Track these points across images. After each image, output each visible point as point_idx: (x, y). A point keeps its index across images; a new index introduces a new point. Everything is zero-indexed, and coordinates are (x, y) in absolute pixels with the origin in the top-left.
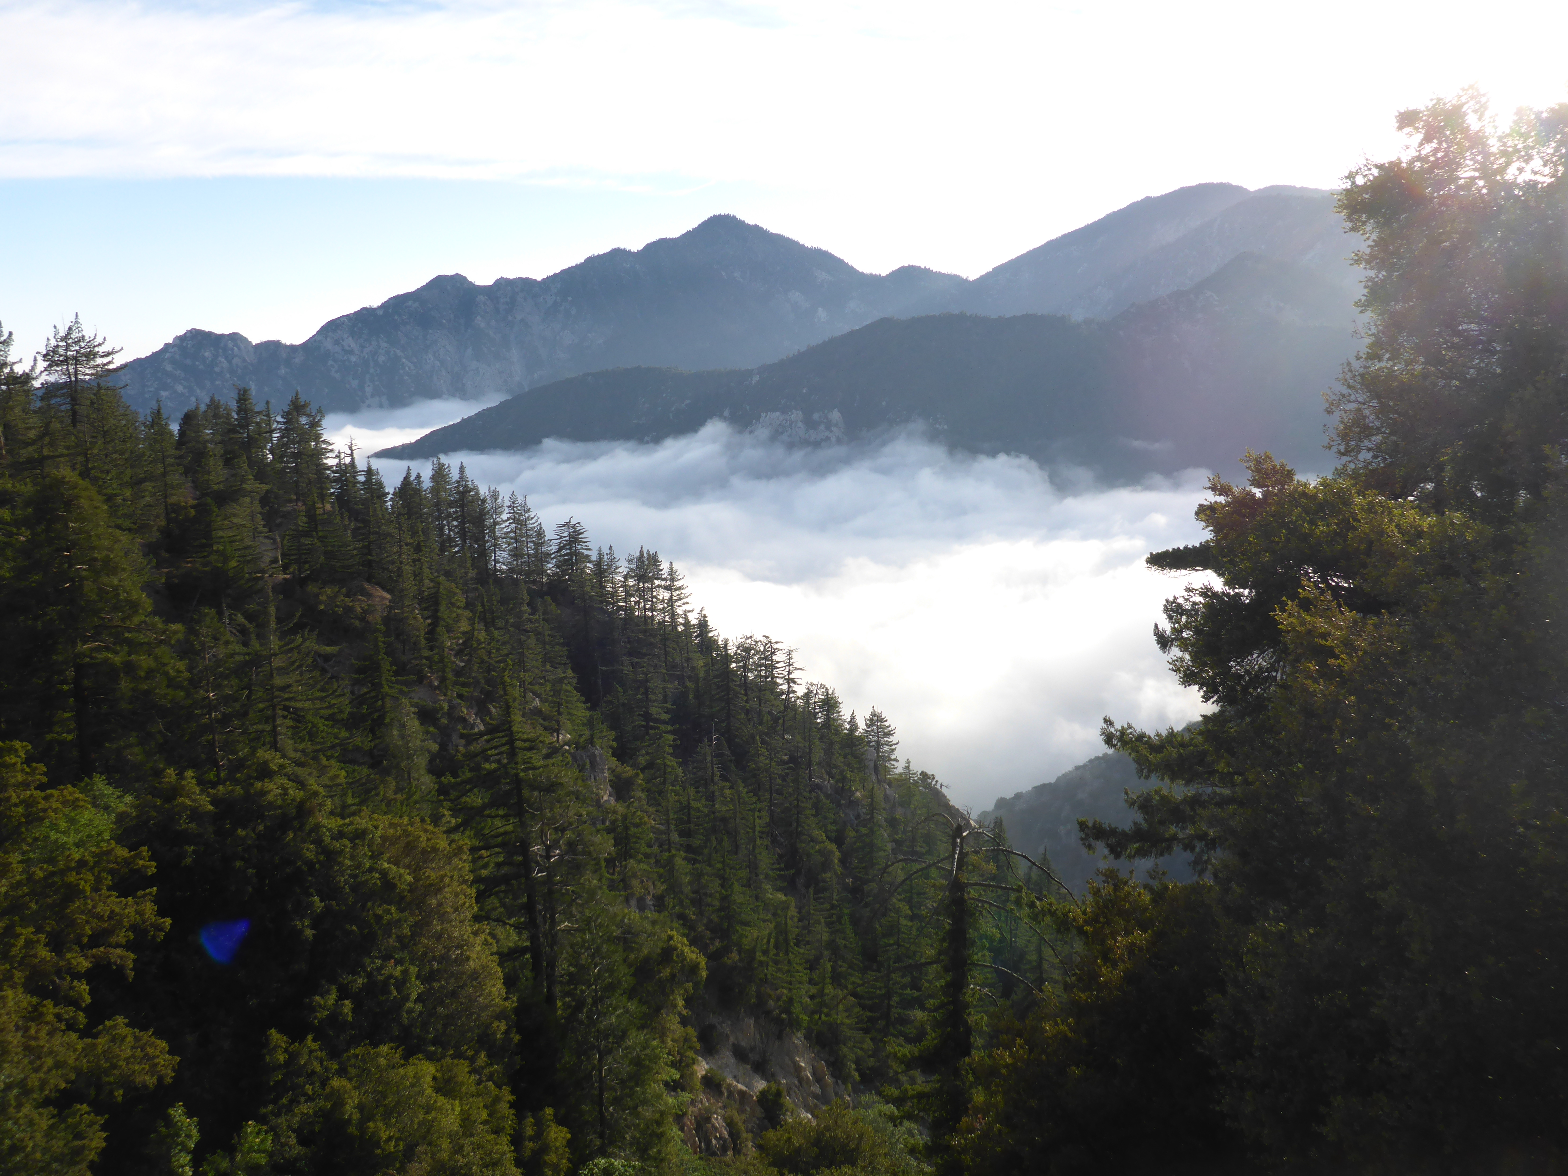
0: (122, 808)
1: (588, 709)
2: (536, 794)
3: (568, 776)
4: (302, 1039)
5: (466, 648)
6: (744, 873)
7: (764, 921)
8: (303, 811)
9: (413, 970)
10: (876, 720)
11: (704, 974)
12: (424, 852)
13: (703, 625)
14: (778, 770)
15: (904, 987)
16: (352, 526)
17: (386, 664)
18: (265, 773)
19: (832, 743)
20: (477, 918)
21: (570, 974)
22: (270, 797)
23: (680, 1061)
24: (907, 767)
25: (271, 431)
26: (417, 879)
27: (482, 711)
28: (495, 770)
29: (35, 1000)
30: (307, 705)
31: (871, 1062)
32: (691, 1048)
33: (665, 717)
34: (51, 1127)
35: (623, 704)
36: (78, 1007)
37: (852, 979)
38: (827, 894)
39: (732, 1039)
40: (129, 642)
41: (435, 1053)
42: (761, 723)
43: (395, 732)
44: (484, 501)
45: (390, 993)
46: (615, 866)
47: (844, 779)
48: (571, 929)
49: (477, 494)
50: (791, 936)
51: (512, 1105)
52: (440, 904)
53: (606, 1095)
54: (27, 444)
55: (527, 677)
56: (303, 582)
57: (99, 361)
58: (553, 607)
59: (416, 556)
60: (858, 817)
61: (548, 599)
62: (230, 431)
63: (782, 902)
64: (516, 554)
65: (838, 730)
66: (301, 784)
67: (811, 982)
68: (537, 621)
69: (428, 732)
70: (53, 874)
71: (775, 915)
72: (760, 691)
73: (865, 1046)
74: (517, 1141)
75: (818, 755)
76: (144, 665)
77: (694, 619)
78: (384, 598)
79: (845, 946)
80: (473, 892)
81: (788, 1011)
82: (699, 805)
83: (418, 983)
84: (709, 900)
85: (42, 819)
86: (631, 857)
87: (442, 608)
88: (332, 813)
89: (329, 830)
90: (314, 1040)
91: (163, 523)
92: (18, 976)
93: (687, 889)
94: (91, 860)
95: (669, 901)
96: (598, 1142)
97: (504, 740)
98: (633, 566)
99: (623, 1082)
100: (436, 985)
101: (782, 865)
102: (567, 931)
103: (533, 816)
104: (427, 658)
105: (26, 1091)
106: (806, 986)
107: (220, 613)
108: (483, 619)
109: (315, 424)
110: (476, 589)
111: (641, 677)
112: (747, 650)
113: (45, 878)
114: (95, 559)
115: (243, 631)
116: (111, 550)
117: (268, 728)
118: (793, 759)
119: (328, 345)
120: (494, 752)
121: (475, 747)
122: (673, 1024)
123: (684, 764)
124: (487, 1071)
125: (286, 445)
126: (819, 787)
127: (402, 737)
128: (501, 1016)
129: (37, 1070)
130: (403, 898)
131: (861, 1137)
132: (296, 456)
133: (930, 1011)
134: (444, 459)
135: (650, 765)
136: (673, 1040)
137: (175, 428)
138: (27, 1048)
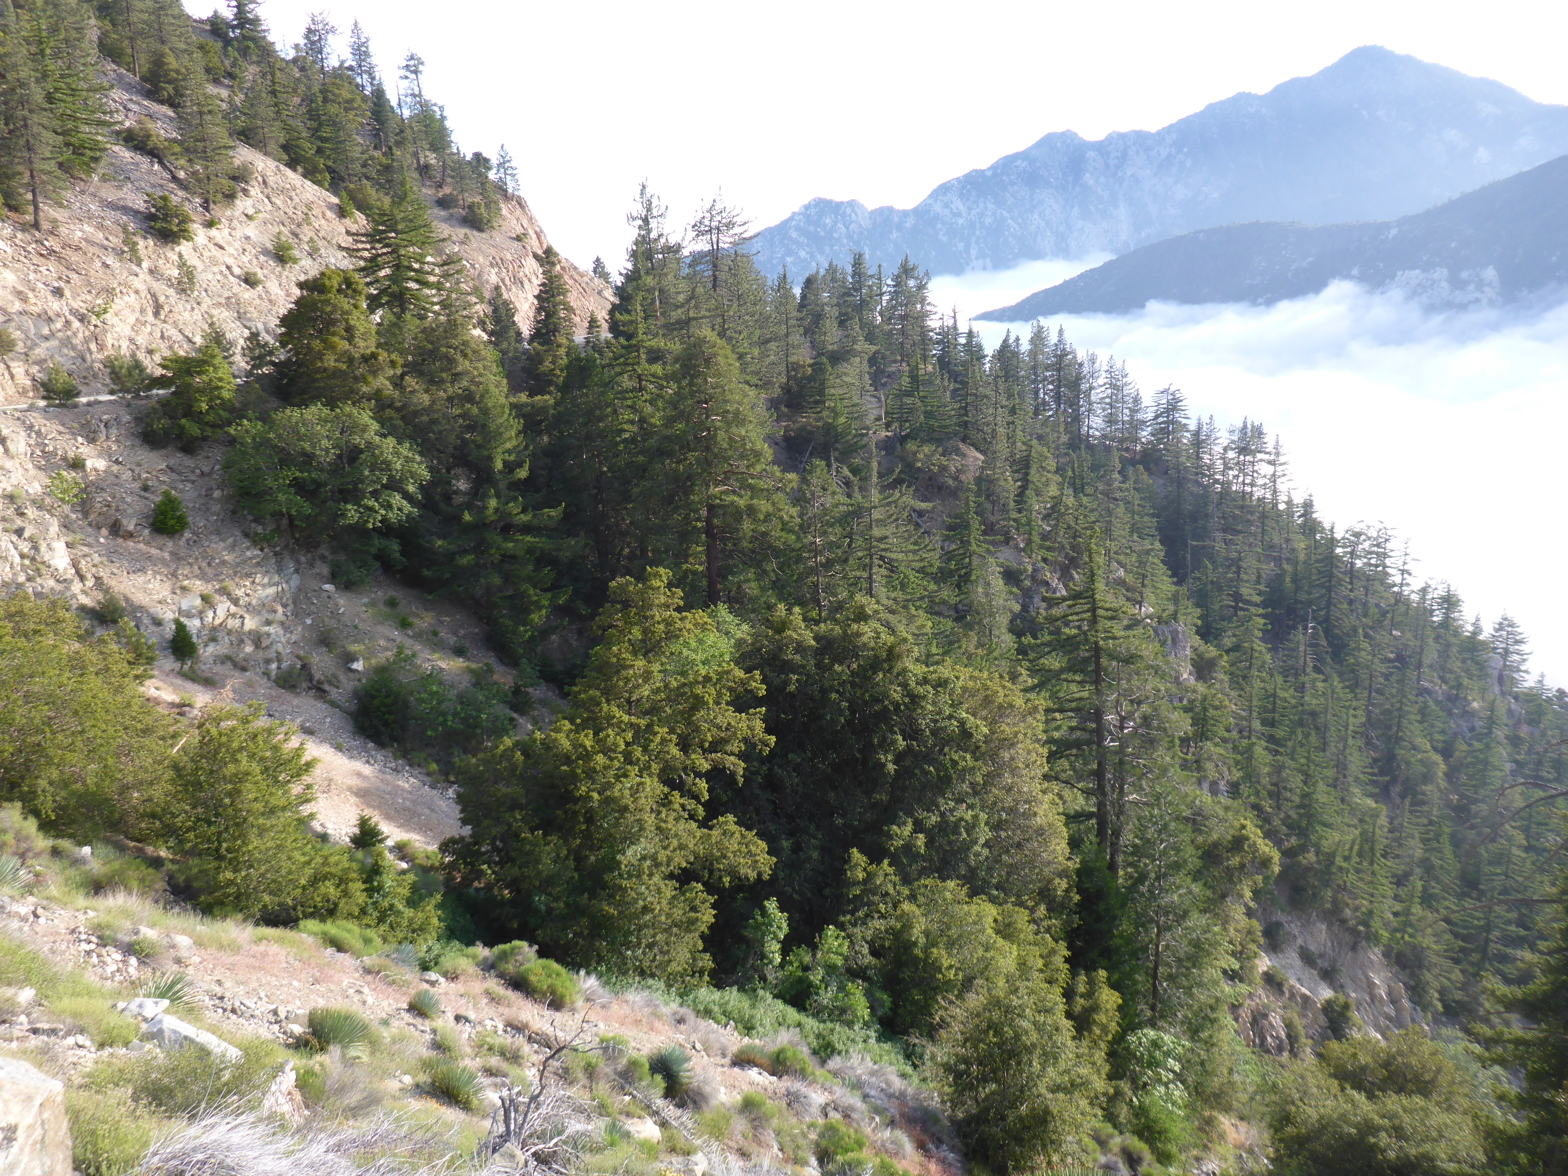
0: (739, 635)
1: (1174, 583)
2: (1114, 663)
3: (1148, 650)
4: (879, 862)
5: (1054, 512)
6: (1330, 773)
7: (1349, 826)
8: (892, 655)
9: (983, 816)
10: (1505, 625)
11: (1277, 869)
12: (1000, 707)
13: (1308, 506)
14: (1382, 668)
15: (1509, 922)
16: (952, 387)
17: (975, 524)
18: (861, 616)
19: (1448, 645)
20: (1046, 777)
21: (1135, 846)
22: (865, 639)
23: (1241, 953)
24: (1540, 682)
25: (881, 294)
26: (992, 732)
27: (1065, 576)
28: (1075, 636)
29: (666, 790)
30: (901, 556)
31: (1458, 995)
32: (1253, 941)
33: (1257, 599)
34: (674, 897)
35: (1212, 582)
36: (699, 802)
37: (1447, 903)
38: (1425, 808)
39: (1300, 941)
40: (751, 487)
41: (997, 897)
42: (1365, 616)
43: (980, 590)
44: (1081, 365)
45: (960, 834)
46: (1189, 746)
47: (1459, 686)
48: (1140, 802)
49: (1075, 357)
50: (1379, 847)
51: (1067, 960)
52: (1012, 759)
53: (1161, 969)
54: (677, 307)
55: (1113, 546)
56: (903, 440)
57: (737, 230)
58: (1145, 476)
59: (1010, 419)
60: (1472, 729)
61: (1141, 467)
62: (845, 294)
63: (1371, 809)
64: (1111, 420)
65: (1457, 633)
66: (892, 631)
67: (1396, 898)
68: (1127, 490)
69: (1011, 593)
70: (684, 684)
71: (1361, 821)
72: (1368, 580)
73: (1453, 977)
74: (1069, 994)
75: (1431, 655)
76: (764, 510)
77: (1298, 499)
78: (977, 459)
79: (1441, 867)
80: (1045, 751)
81: (1367, 925)
82: (1287, 694)
83: (987, 829)
84: (1288, 794)
85: (677, 637)
86: (1207, 739)
87: (1033, 471)
88: (917, 660)
89: (915, 675)
90: (890, 865)
91: (784, 380)
92: (655, 767)
93: (1265, 781)
94: (715, 677)
95: (1244, 789)
96: (1149, 1013)
97: (1086, 607)
98: (1235, 438)
99: (1179, 960)
100: (1003, 834)
101: (1376, 770)
102: (1135, 803)
103: (1110, 686)
104: (1015, 520)
105: (657, 865)
106: (1390, 902)
107: (829, 465)
108: (1073, 484)
109: (921, 287)
110: (1067, 454)
111: (1234, 555)
112: (1357, 535)
113: (678, 688)
114: (728, 412)
115: (848, 484)
116: (740, 403)
117: (865, 575)
118: (1400, 658)
119: (938, 208)
120: (1075, 617)
121: (1056, 611)
122: (1237, 913)
123: (1274, 650)
124: (1045, 923)
125: (894, 307)
126: (1428, 692)
127: (987, 594)
128: (1061, 875)
129: (665, 848)
130: (978, 748)
131: (1439, 1070)
132: (903, 318)
133: (1541, 953)
134: (1044, 322)
135: (1236, 648)
136: (1236, 930)
137: (797, 291)
138: (658, 828)
